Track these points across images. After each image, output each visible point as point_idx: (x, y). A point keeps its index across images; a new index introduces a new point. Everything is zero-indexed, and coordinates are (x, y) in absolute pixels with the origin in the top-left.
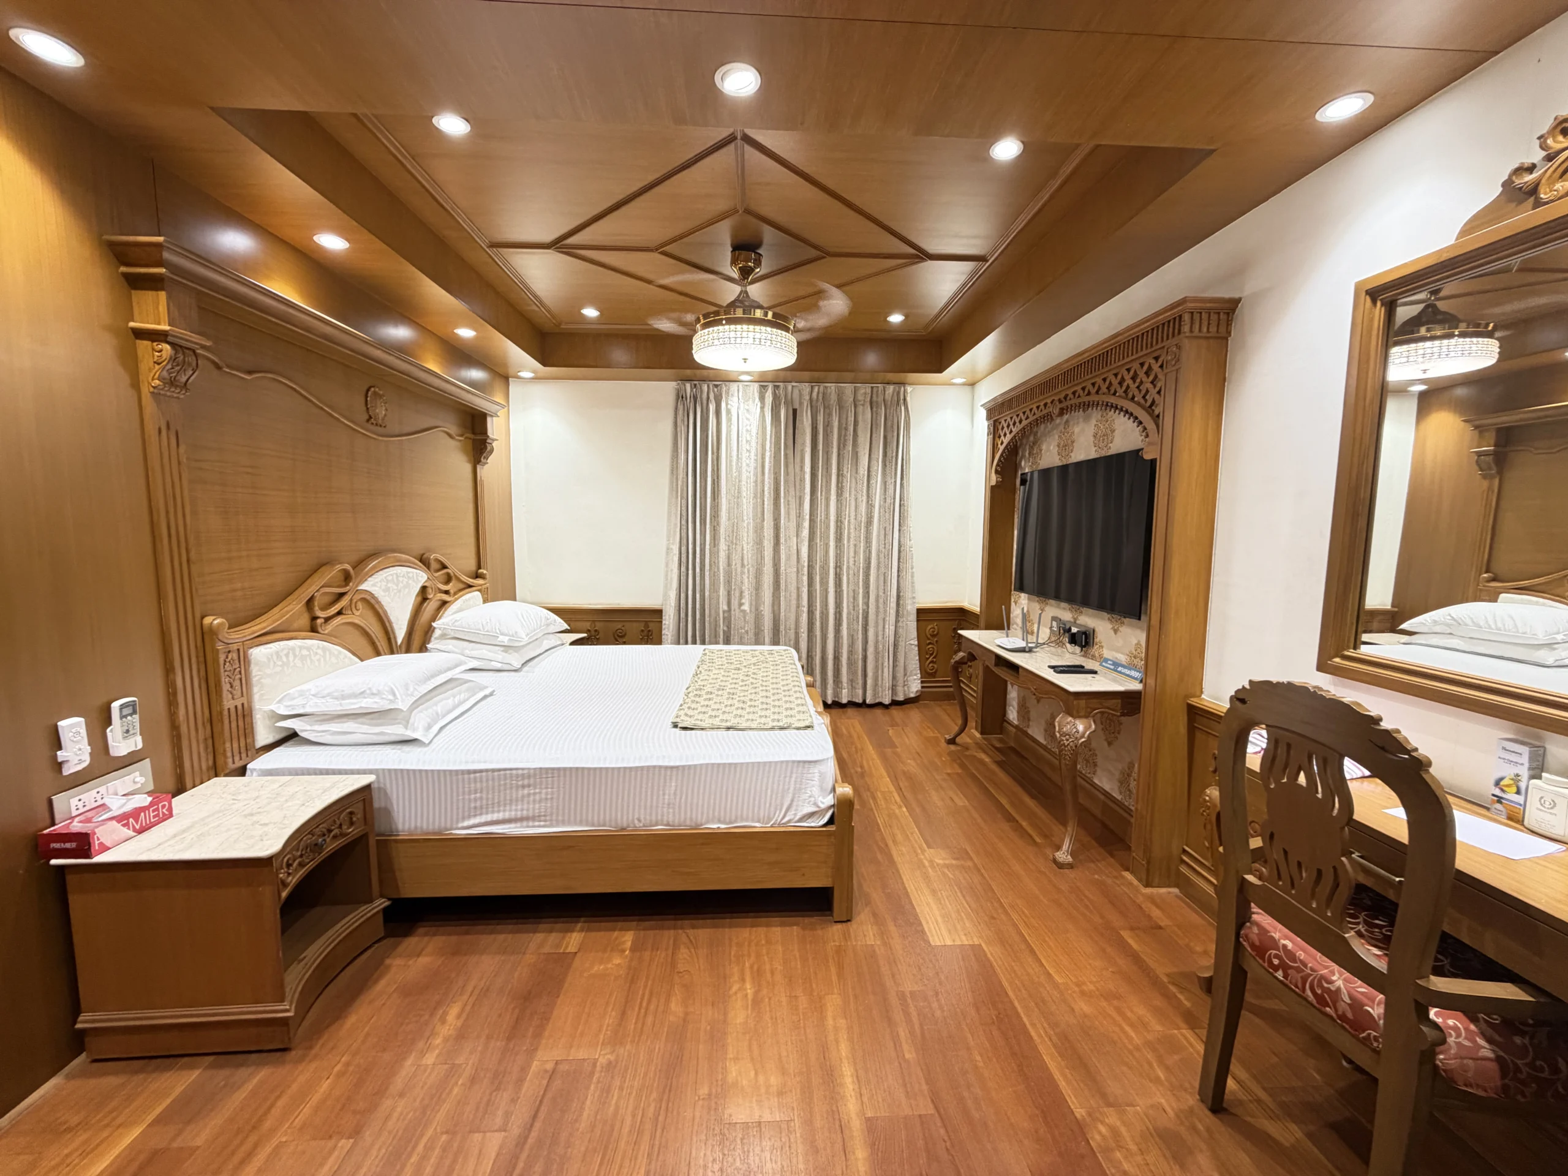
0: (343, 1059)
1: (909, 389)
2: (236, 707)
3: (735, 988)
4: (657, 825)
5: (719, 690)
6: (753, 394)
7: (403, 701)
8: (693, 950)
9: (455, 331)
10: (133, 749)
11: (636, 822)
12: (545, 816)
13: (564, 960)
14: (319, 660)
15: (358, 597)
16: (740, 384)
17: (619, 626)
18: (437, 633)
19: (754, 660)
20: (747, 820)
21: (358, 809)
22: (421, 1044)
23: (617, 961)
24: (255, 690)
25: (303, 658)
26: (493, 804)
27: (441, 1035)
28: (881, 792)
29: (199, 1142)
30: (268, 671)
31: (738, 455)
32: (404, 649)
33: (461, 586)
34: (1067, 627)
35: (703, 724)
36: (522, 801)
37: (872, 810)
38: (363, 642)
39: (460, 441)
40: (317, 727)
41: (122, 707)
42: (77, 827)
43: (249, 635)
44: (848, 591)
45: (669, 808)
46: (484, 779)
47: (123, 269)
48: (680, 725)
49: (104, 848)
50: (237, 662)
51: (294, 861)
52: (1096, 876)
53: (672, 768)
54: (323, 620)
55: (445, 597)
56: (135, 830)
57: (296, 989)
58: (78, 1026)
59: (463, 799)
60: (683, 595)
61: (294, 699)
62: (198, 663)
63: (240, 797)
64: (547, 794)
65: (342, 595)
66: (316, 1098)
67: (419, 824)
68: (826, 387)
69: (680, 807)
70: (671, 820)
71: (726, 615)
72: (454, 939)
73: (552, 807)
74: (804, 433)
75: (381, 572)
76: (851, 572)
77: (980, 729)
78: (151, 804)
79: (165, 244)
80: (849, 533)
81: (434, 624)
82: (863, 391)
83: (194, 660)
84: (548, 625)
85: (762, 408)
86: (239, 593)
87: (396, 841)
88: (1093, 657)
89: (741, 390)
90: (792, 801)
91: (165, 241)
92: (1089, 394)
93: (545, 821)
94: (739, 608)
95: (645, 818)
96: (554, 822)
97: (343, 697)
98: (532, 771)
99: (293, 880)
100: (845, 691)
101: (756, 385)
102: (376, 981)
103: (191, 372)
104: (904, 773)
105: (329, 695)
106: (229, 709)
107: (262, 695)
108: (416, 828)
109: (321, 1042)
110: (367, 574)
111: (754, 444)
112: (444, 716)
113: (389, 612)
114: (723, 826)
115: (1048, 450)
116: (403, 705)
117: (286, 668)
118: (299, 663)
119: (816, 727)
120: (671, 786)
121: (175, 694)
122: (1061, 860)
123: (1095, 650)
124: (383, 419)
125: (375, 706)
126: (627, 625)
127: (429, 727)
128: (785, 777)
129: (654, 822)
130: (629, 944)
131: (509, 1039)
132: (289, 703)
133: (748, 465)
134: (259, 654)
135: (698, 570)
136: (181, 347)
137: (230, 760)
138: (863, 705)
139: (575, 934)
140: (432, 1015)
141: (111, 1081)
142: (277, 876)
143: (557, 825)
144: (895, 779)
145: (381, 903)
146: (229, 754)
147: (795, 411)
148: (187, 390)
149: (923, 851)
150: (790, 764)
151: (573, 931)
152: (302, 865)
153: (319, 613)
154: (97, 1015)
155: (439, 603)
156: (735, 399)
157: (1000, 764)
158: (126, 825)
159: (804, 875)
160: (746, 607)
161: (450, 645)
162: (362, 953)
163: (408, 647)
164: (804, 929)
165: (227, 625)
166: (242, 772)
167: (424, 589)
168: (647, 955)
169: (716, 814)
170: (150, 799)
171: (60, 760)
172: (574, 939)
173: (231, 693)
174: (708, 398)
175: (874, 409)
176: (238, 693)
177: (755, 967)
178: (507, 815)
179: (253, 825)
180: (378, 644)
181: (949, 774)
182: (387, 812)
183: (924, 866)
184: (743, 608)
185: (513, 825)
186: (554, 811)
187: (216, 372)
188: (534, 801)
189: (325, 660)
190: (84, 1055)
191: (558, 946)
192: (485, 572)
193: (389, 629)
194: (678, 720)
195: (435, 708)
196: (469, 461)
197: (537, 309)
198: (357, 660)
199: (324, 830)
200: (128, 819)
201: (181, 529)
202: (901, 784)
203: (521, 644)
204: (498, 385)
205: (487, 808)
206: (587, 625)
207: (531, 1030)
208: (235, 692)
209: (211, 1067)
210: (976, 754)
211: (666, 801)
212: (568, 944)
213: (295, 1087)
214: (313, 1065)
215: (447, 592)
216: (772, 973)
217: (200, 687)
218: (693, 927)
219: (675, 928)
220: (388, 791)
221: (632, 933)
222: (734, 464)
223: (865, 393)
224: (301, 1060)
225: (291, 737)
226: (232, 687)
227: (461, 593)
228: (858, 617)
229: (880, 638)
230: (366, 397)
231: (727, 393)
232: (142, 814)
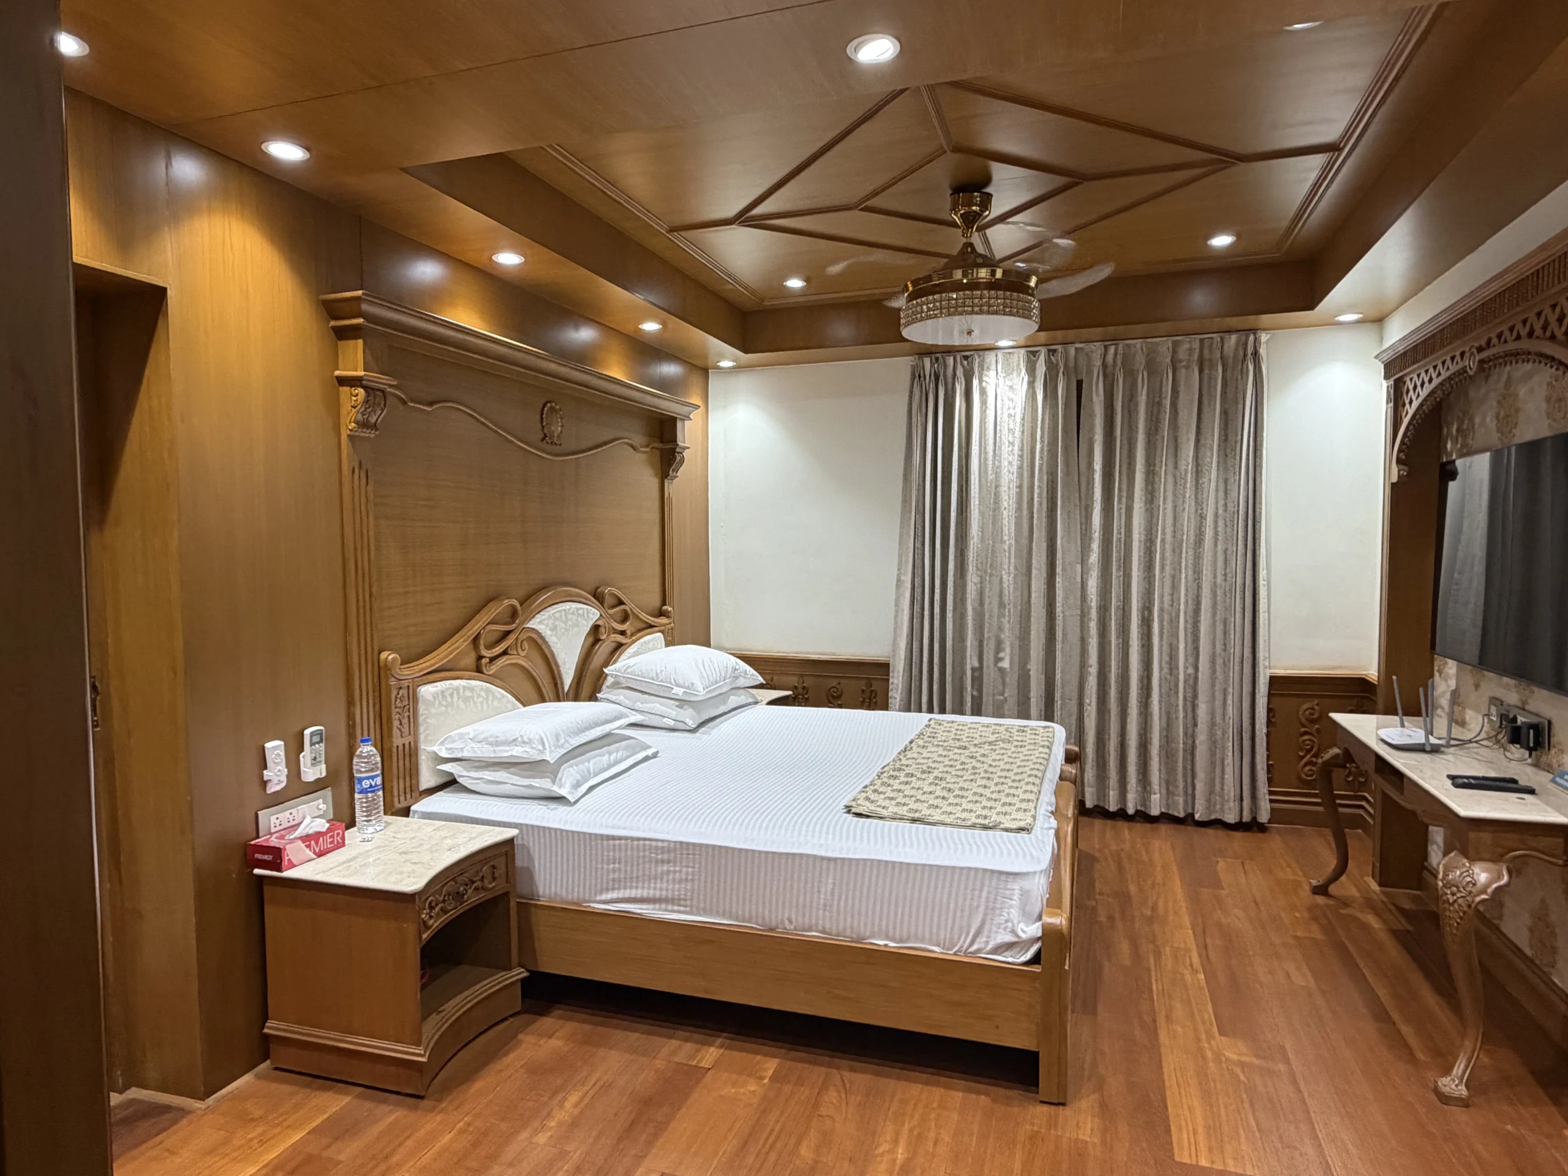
0: (466, 1119)
1: (1264, 337)
2: (404, 745)
3: (885, 1147)
4: (810, 930)
5: (924, 772)
6: (1019, 365)
7: (551, 752)
8: (843, 1096)
9: (640, 326)
10: (319, 776)
11: (787, 922)
12: (685, 900)
13: (695, 1074)
14: (482, 703)
15: (523, 636)
16: (1000, 354)
17: (834, 683)
18: (610, 681)
19: (992, 738)
20: (922, 941)
21: (501, 863)
22: (536, 1124)
23: (752, 1087)
24: (422, 729)
25: (466, 700)
26: (632, 878)
27: (556, 1119)
28: (1172, 947)
29: (341, 1157)
30: (433, 711)
31: (995, 450)
32: (571, 695)
33: (641, 625)
34: (1511, 716)
35: (884, 813)
36: (662, 879)
37: (1149, 970)
38: (528, 687)
39: (646, 452)
40: (473, 774)
41: (312, 734)
42: (274, 842)
43: (419, 672)
44: (1161, 646)
45: (825, 910)
46: (623, 848)
47: (333, 323)
48: (854, 810)
49: (292, 865)
50: (406, 698)
51: (437, 905)
52: (1509, 1127)
53: (829, 859)
54: (488, 660)
55: (620, 639)
56: (315, 853)
57: (432, 1037)
58: (266, 1031)
59: (602, 868)
60: (915, 645)
61: (454, 741)
62: (374, 696)
63: (399, 836)
64: (687, 874)
65: (508, 633)
66: (437, 1147)
67: (559, 892)
68: (1128, 346)
69: (838, 912)
70: (827, 926)
71: (976, 674)
72: (587, 1027)
73: (693, 890)
74: (1092, 415)
75: (549, 609)
76: (1166, 617)
77: (1378, 878)
78: (329, 830)
79: (364, 297)
80: (1163, 558)
81: (605, 670)
82: (1187, 346)
83: (371, 692)
84: (736, 678)
85: (1031, 384)
86: (412, 629)
87: (536, 906)
88: (1549, 769)
89: (1000, 360)
90: (983, 923)
91: (363, 294)
92: (1519, 337)
93: (686, 906)
94: (996, 664)
95: (797, 920)
96: (695, 909)
97: (497, 744)
98: (672, 845)
99: (435, 924)
100: (1155, 798)
101: (1022, 352)
102: (506, 1054)
103: (380, 412)
104: (1219, 924)
105: (485, 739)
106: (398, 747)
107: (428, 735)
108: (556, 894)
109: (449, 1098)
110: (532, 611)
111: (1018, 434)
112: (596, 775)
113: (556, 654)
114: (892, 944)
115: (1483, 423)
116: (551, 757)
117: (449, 708)
118: (462, 705)
119: (1037, 831)
120: (827, 883)
121: (354, 726)
122: (1446, 1090)
123: (1552, 757)
124: (558, 436)
125: (525, 755)
126: (843, 681)
127: (577, 785)
128: (973, 890)
129: (807, 926)
130: (770, 1072)
131: (620, 1140)
132: (449, 746)
133: (1010, 463)
134: (427, 691)
135: (937, 610)
136: (372, 389)
137: (396, 799)
138: (1187, 820)
139: (712, 1049)
140: (550, 1098)
141: (285, 1088)
142: (420, 915)
143: (698, 914)
144: (1201, 932)
145: (520, 973)
146: (396, 793)
147: (1080, 384)
148: (377, 430)
149: (1210, 1037)
150: (980, 874)
151: (710, 1045)
152: (444, 911)
153: (484, 652)
154: (282, 1025)
155: (614, 645)
156: (992, 373)
157: (1395, 933)
158: (308, 846)
159: (997, 1027)
160: (1005, 664)
161: (621, 695)
162: (497, 1024)
163: (576, 695)
164: (994, 1101)
165: (399, 662)
166: (406, 812)
167: (596, 628)
168: (787, 1089)
169: (884, 928)
170: (327, 825)
171: (265, 778)
172: (710, 1054)
173: (400, 730)
174: (954, 374)
175: (1206, 371)
176: (406, 730)
177: (916, 1132)
178: (645, 893)
179: (405, 862)
180: (544, 690)
181: (1296, 937)
182: (529, 873)
183: (1204, 1058)
184: (1000, 665)
185: (651, 906)
186: (696, 895)
187: (401, 407)
188: (674, 879)
189: (487, 703)
190: (268, 1062)
191: (692, 1057)
192: (670, 609)
193: (556, 672)
194: (853, 804)
195: (586, 764)
196: (656, 475)
197: (731, 287)
198: (520, 705)
199: (466, 880)
200: (310, 841)
201: (366, 563)
202: (1209, 941)
203: (698, 699)
204: (696, 379)
205: (625, 882)
206: (794, 680)
207: (644, 1136)
208: (403, 730)
209: (359, 1096)
210: (1360, 915)
211: (822, 902)
212: (703, 1058)
213: (422, 1132)
214: (439, 1118)
215: (623, 633)
216: (936, 1142)
217: (375, 722)
218: (853, 1070)
219: (829, 1066)
220: (532, 851)
221: (776, 1061)
222: (990, 462)
223: (1190, 349)
224: (432, 1110)
225: (450, 783)
226: (401, 724)
227: (639, 634)
228: (1177, 686)
229: (1218, 719)
230: (542, 414)
231: (981, 366)
232: (321, 839)
